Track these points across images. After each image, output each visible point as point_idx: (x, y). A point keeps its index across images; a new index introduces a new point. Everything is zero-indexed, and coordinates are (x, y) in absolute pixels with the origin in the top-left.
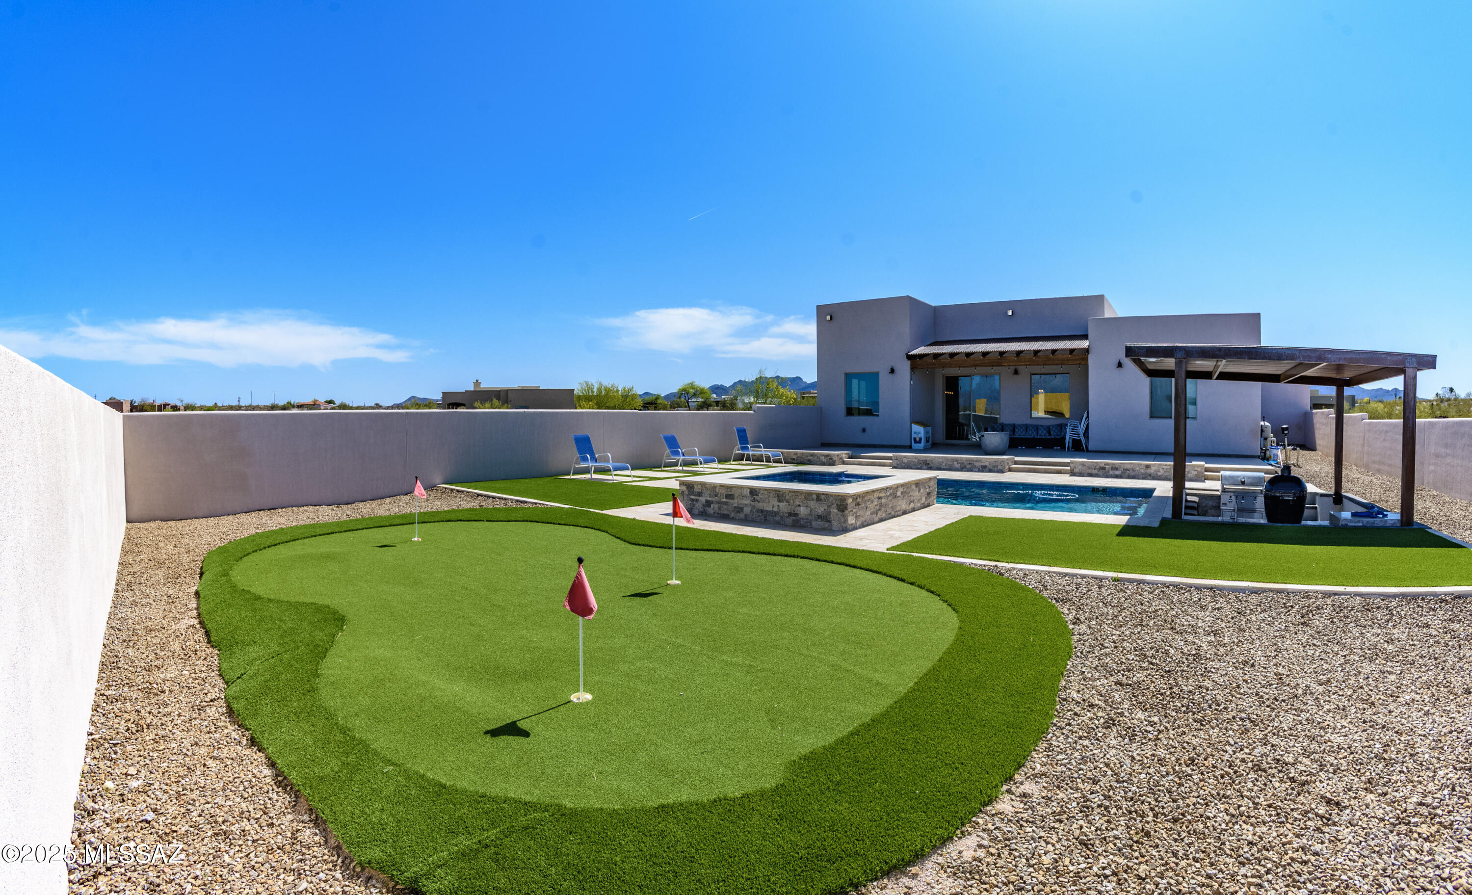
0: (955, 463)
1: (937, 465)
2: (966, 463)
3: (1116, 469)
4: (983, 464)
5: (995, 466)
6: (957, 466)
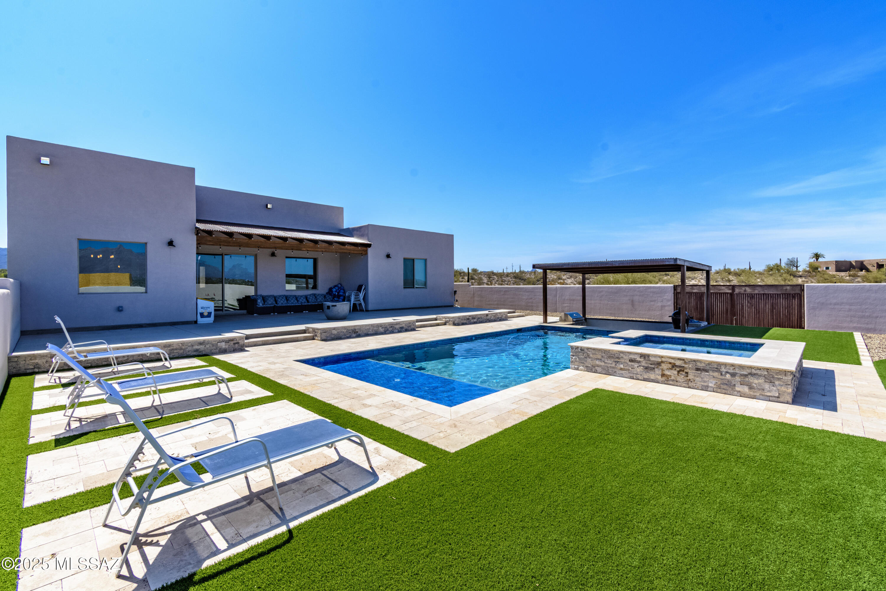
0: (380, 328)
1: (365, 332)
2: (388, 327)
3: (474, 318)
4: (401, 326)
5: (409, 327)
6: (381, 330)
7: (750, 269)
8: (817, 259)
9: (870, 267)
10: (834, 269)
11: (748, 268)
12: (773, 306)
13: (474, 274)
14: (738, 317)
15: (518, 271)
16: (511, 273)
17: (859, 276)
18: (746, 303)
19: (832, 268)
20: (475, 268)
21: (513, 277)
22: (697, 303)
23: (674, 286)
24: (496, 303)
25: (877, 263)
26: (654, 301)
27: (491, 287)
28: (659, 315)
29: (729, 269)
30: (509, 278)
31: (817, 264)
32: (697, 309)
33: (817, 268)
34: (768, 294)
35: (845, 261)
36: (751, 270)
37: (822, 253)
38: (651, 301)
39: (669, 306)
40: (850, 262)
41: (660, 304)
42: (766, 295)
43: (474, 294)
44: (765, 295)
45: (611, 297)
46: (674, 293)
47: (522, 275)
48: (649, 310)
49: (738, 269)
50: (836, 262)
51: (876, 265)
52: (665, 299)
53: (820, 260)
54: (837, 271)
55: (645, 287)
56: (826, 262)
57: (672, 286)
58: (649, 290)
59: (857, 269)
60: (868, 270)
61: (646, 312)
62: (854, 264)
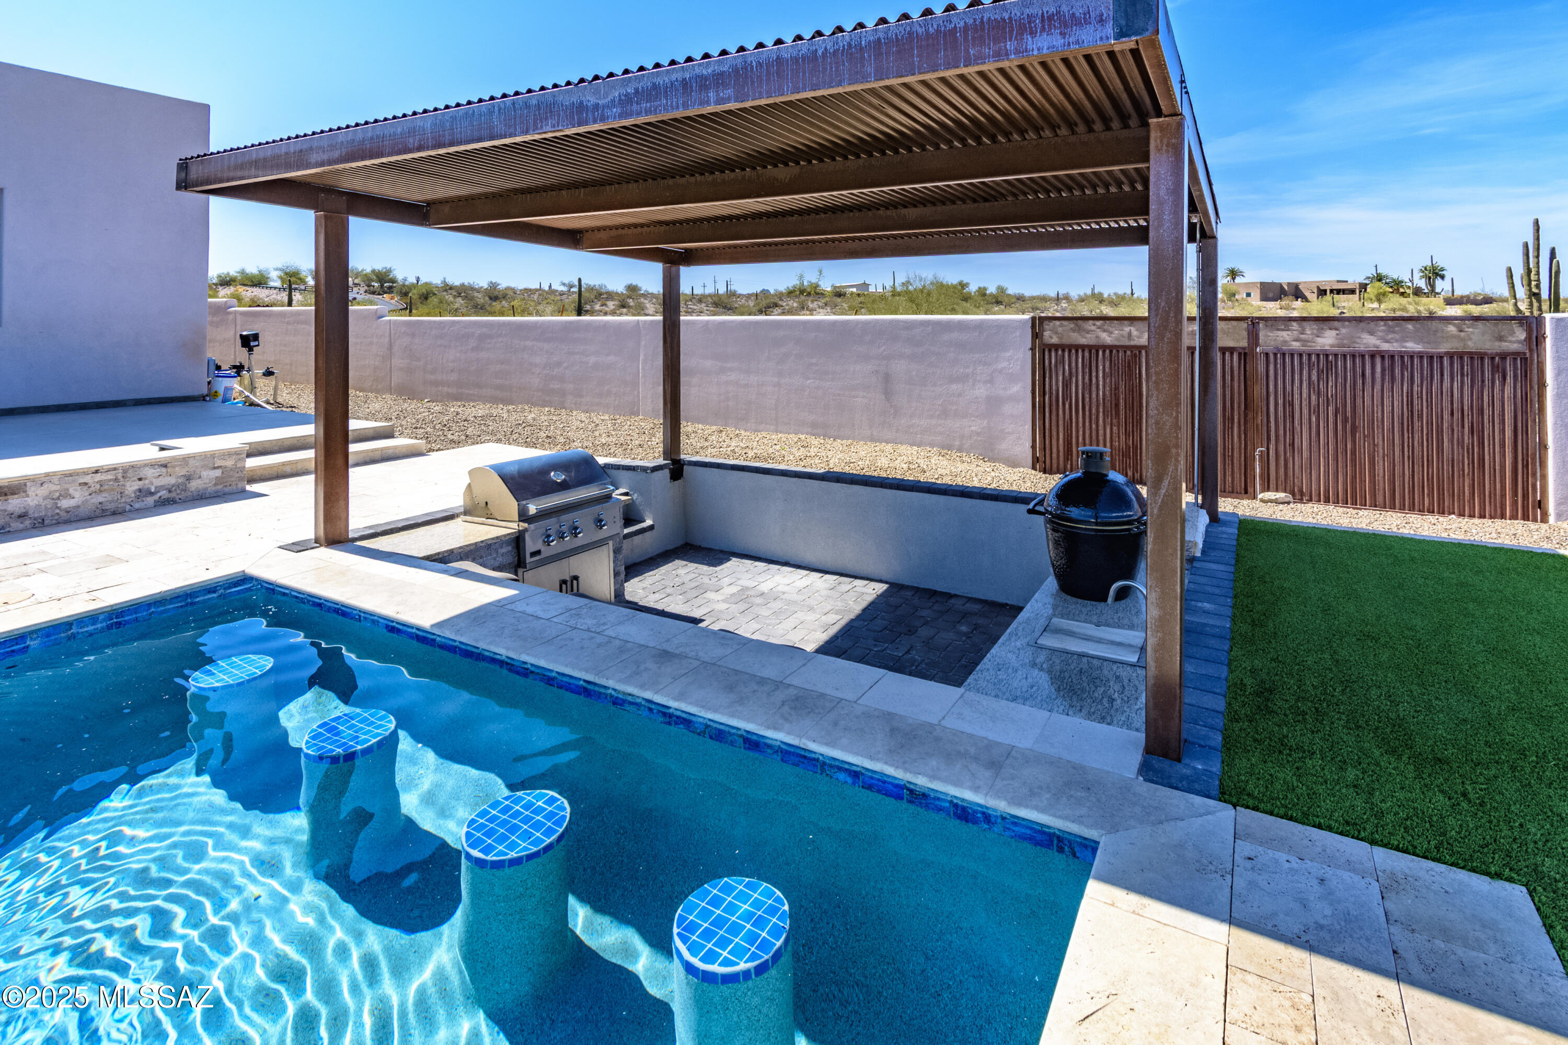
7: (1132, 294)
8: (1234, 279)
9: (1307, 294)
10: (1258, 296)
11: (1130, 292)
12: (1411, 403)
13: (629, 297)
14: (1272, 447)
15: (722, 290)
16: (710, 295)
17: (1294, 309)
18: (1302, 395)
19: (1256, 294)
20: (634, 284)
21: (712, 303)
22: (1117, 388)
23: (1033, 319)
24: (454, 377)
25: (1318, 287)
26: (962, 379)
27: (441, 323)
28: (978, 434)
29: (1101, 294)
30: (703, 305)
31: (1233, 288)
32: (1117, 414)
33: (1234, 295)
34: (1392, 357)
35: (1273, 283)
36: (1135, 296)
37: (1241, 269)
38: (952, 380)
39: (1013, 399)
40: (1281, 285)
41: (981, 391)
42: (1383, 357)
43: (391, 346)
44: (1378, 361)
45: (814, 361)
46: (1033, 349)
47: (731, 300)
48: (945, 414)
49: (1115, 294)
50: (1261, 283)
51: (1315, 291)
52: (1000, 372)
53: (1238, 280)
54: (1262, 300)
55: (928, 323)
56: (1247, 285)
57: (1025, 321)
58: (946, 337)
59: (1291, 297)
60: (1305, 299)
61: (934, 422)
62: (1286, 288)
